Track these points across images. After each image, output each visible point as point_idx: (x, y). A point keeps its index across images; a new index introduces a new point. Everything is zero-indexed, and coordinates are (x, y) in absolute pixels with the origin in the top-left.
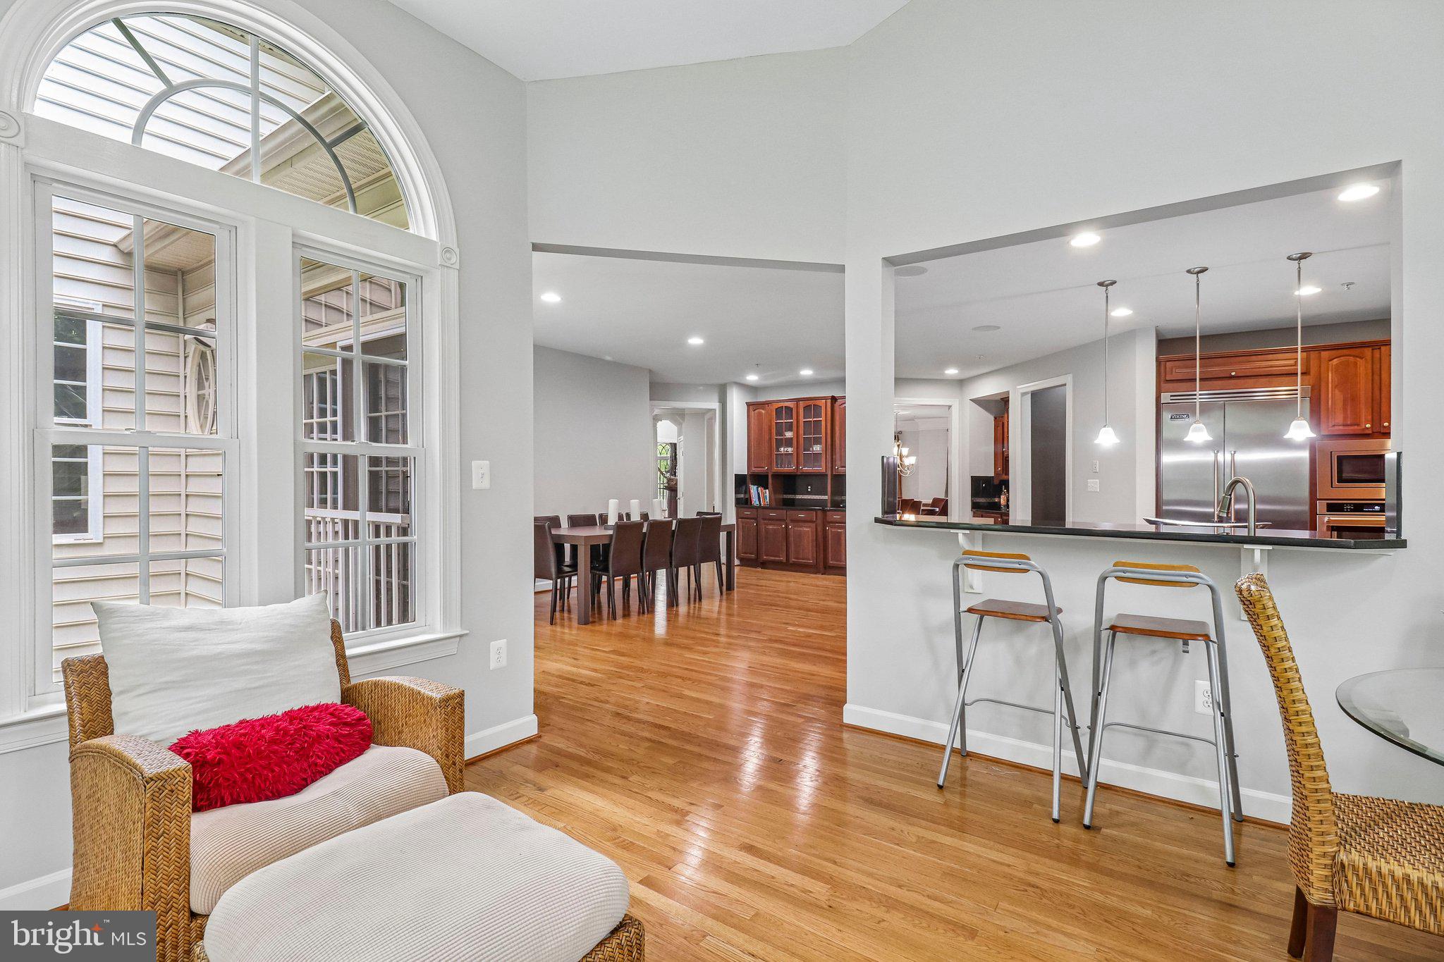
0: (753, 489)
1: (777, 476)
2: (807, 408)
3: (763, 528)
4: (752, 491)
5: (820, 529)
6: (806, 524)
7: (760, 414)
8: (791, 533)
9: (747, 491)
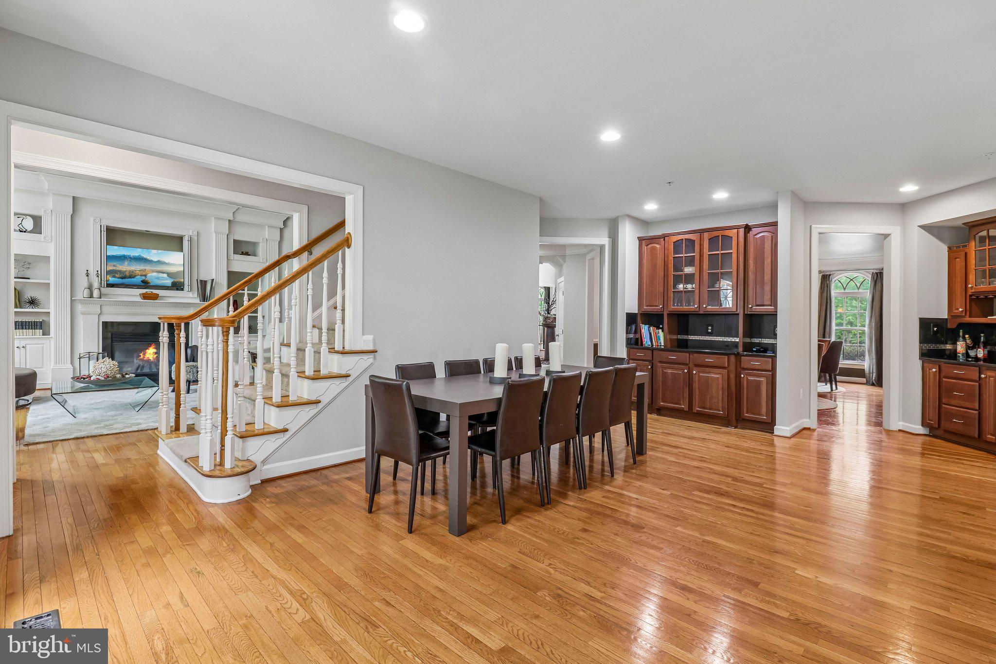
0: (644, 329)
1: (671, 315)
2: (713, 241)
3: (659, 371)
4: (643, 331)
5: (732, 376)
6: (715, 370)
7: (654, 248)
8: (696, 379)
9: (637, 331)
